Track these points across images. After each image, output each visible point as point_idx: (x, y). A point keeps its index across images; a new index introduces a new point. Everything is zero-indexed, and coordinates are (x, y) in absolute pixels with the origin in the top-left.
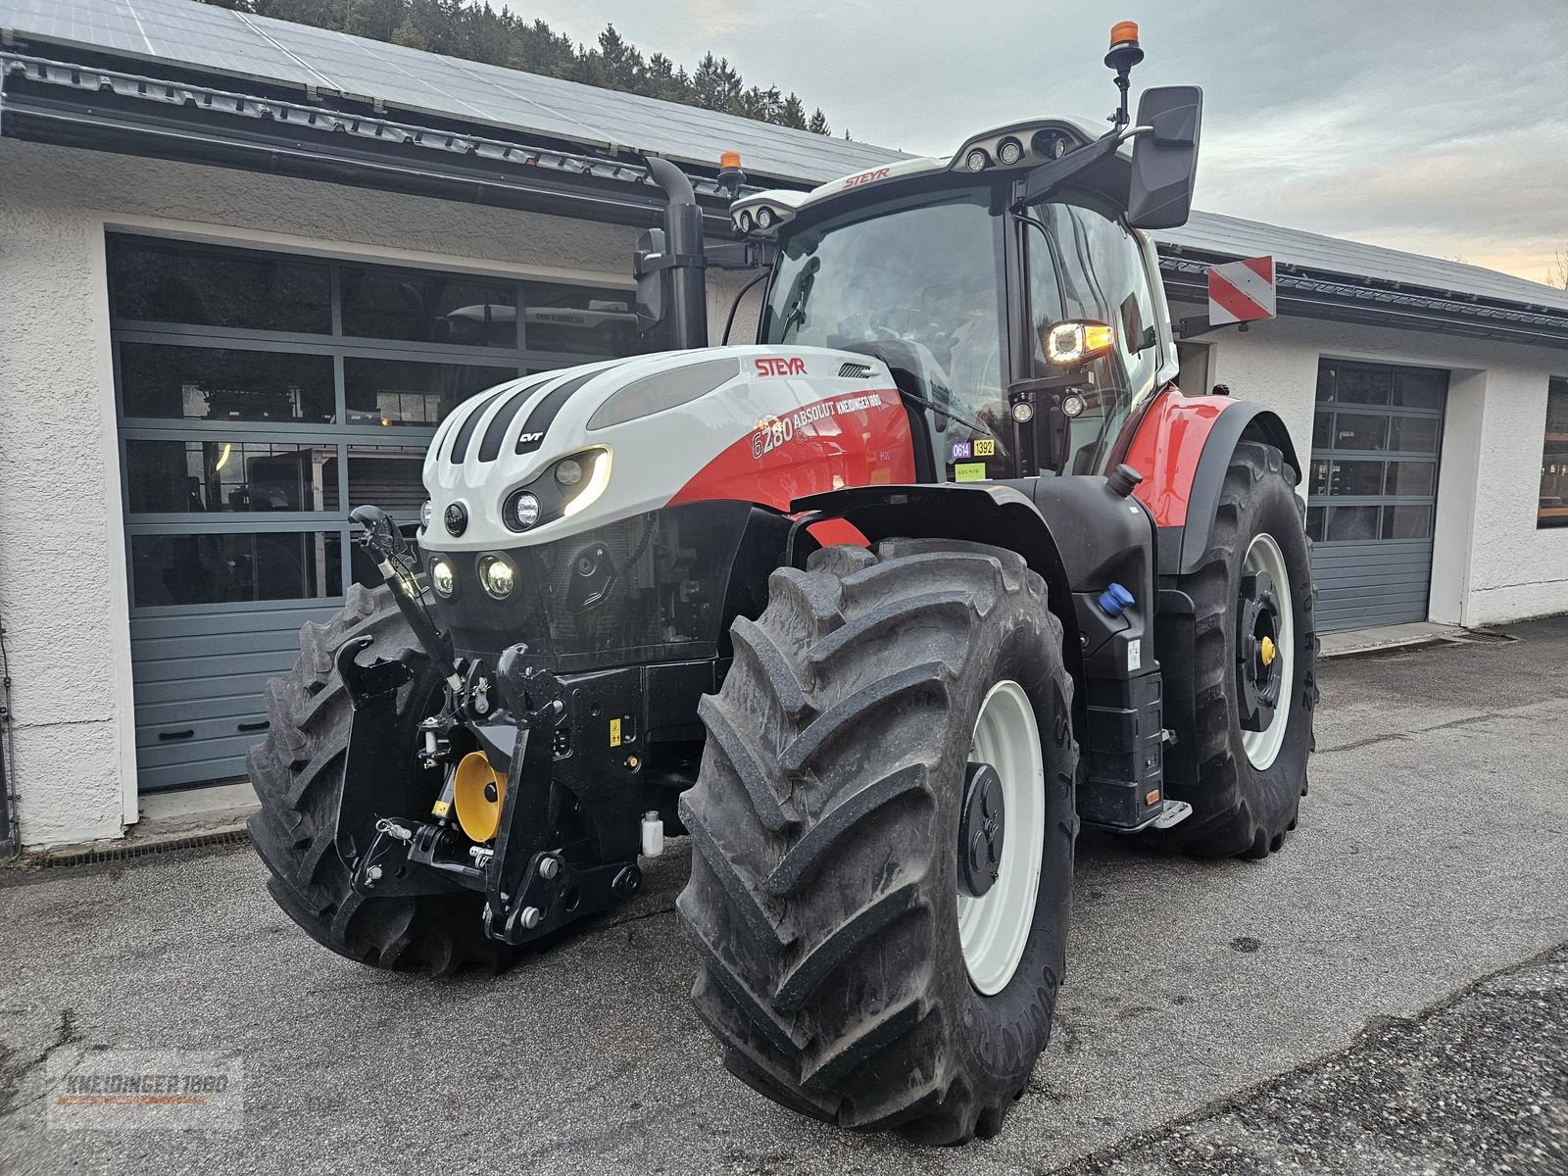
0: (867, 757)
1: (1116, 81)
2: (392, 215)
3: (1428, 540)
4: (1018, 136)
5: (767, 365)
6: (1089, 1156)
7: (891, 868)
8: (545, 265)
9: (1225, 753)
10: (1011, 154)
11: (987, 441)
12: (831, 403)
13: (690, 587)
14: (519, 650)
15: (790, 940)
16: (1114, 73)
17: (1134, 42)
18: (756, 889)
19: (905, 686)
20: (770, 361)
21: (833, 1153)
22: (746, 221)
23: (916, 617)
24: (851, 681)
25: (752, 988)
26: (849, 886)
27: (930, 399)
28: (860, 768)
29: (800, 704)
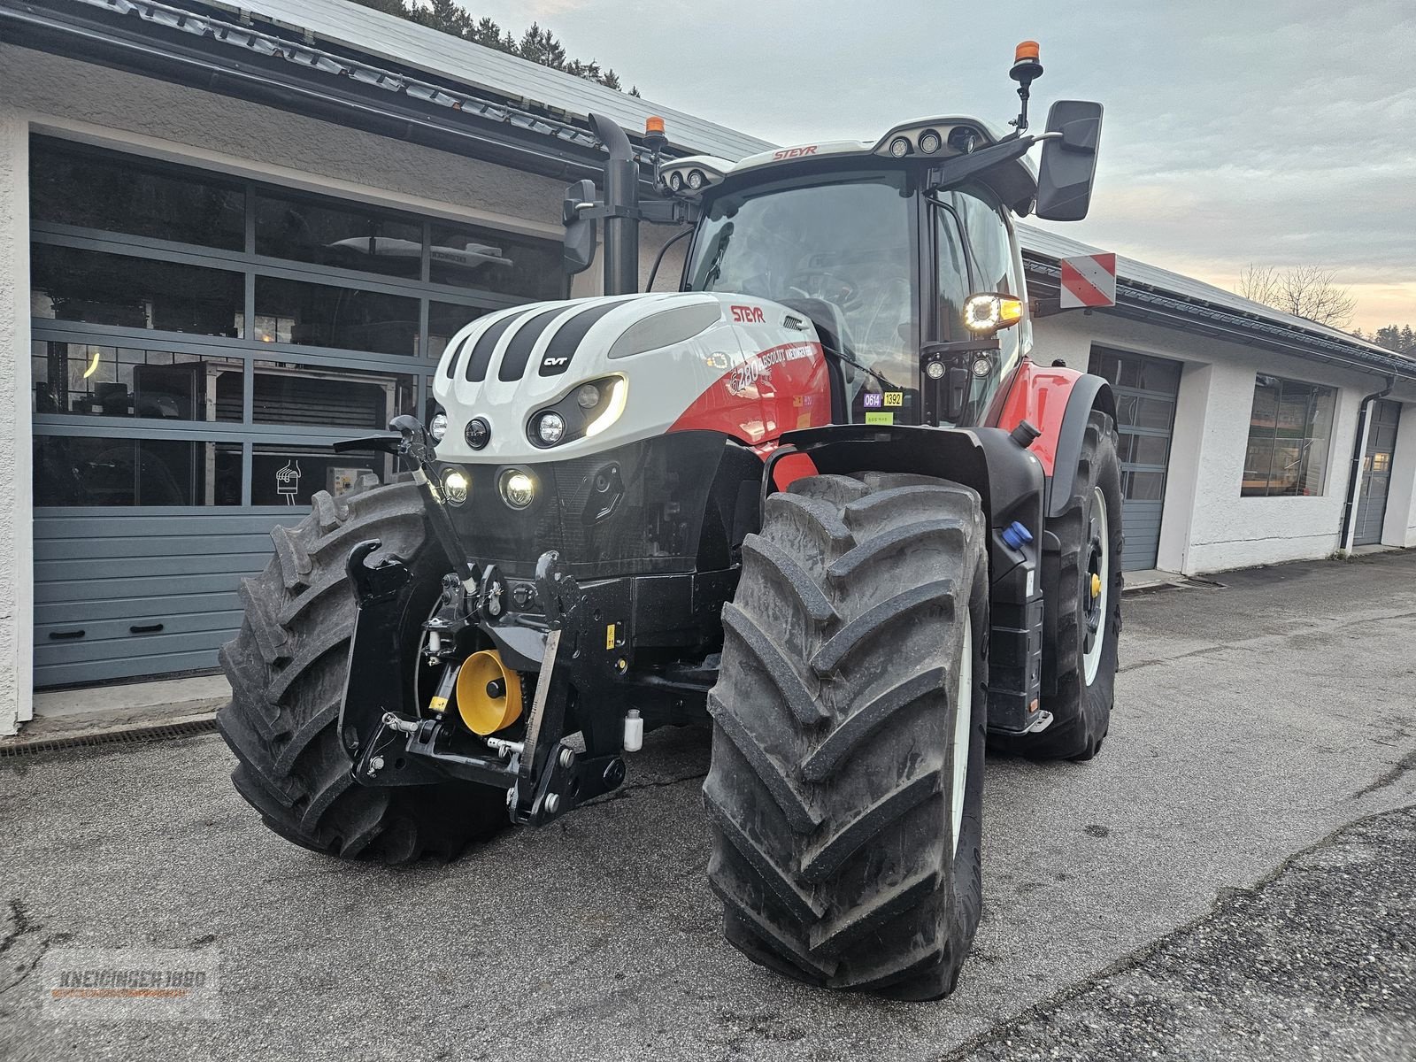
0: (890, 660)
1: (1019, 91)
2: (315, 142)
3: (1160, 501)
4: (939, 130)
5: (739, 311)
6: (1035, 1006)
7: (913, 758)
8: (457, 204)
9: (1075, 670)
10: (930, 145)
11: (896, 394)
12: (782, 351)
13: (672, 508)
14: (554, 556)
15: (820, 821)
16: (1018, 85)
17: (1036, 59)
18: (788, 776)
19: (924, 599)
20: (741, 308)
21: (814, 1011)
22: (676, 180)
23: (921, 540)
24: (868, 594)
25: (777, 863)
26: (876, 774)
27: (842, 352)
28: (884, 671)
29: (827, 614)
